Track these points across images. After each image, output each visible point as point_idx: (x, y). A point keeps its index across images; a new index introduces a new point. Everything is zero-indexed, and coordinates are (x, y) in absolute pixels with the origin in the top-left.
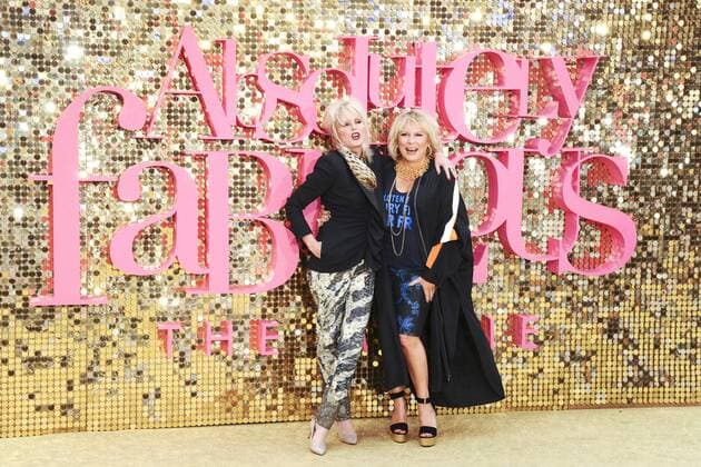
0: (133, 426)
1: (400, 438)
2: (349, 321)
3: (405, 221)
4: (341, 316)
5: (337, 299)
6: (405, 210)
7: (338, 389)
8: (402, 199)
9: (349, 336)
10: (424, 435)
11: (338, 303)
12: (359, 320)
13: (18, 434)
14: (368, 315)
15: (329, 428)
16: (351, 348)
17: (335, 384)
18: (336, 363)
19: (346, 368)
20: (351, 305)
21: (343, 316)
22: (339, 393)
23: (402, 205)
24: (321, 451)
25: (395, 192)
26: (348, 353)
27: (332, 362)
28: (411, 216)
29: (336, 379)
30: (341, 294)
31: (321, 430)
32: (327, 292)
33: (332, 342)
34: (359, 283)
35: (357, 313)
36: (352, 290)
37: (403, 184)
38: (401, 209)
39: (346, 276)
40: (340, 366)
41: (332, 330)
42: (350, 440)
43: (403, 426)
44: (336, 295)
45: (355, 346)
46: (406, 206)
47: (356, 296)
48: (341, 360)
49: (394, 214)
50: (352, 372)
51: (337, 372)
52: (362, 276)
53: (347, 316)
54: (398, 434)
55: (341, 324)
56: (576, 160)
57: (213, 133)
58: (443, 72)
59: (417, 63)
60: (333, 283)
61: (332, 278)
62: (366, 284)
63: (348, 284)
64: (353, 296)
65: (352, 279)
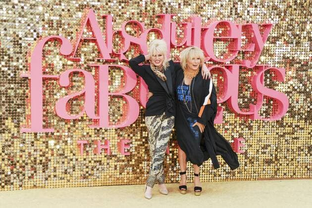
0: (66, 186)
1: (183, 192)
2: (159, 140)
3: (189, 98)
5: (155, 130)
6: (189, 93)
7: (155, 169)
8: (187, 88)
9: (159, 146)
10: (196, 191)
11: (156, 131)
12: (164, 140)
13: (15, 189)
14: (168, 138)
15: (152, 187)
16: (159, 151)
17: (153, 167)
19: (158, 160)
20: (161, 133)
22: (155, 171)
23: (188, 90)
24: (149, 197)
25: (184, 85)
26: (158, 154)
28: (191, 95)
29: (154, 165)
30: (156, 128)
31: (149, 188)
32: (151, 127)
34: (165, 123)
35: (163, 136)
37: (187, 81)
38: (187, 93)
39: (158, 119)
40: (155, 159)
42: (165, 193)
43: (185, 187)
44: (154, 128)
45: (161, 151)
47: (163, 129)
48: (156, 156)
49: (184, 95)
50: (161, 162)
51: (154, 162)
52: (166, 120)
53: (159, 137)
54: (183, 190)
56: (262, 70)
57: (102, 57)
58: (204, 31)
59: (192, 26)
60: (152, 123)
61: (152, 120)
62: (168, 124)
63: (160, 123)
64: (162, 128)
65: (162, 121)
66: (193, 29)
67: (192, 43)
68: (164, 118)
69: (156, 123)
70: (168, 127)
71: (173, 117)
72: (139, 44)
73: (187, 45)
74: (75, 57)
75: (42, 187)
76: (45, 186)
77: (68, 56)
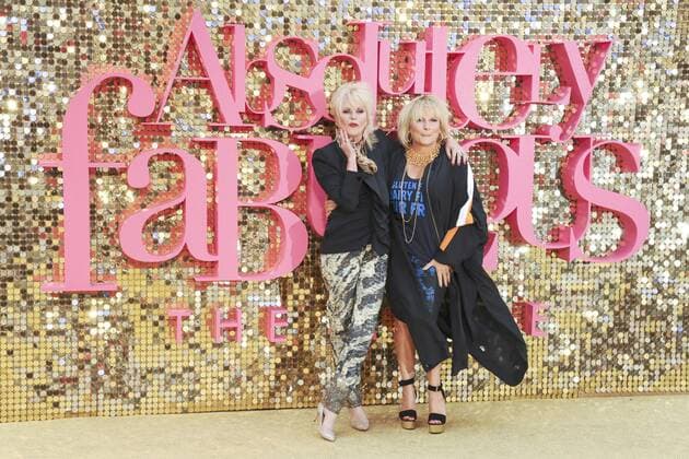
1: (409, 424)
2: (360, 308)
3: (418, 208)
4: (350, 302)
5: (345, 284)
6: (417, 197)
7: (348, 374)
8: (414, 186)
9: (361, 323)
10: (432, 422)
11: (347, 288)
12: (371, 307)
14: (380, 302)
16: (362, 334)
17: (345, 370)
18: (347, 349)
19: (358, 354)
20: (362, 292)
21: (354, 302)
22: (350, 378)
23: (415, 191)
24: (331, 437)
25: (408, 179)
26: (359, 340)
27: (342, 348)
28: (424, 203)
29: (347, 365)
30: (349, 280)
31: (331, 416)
32: (335, 278)
33: (342, 328)
34: (369, 270)
35: (368, 300)
36: (362, 276)
37: (414, 170)
38: (413, 196)
39: (354, 262)
40: (351, 352)
41: (342, 316)
42: (361, 427)
43: (412, 413)
44: (344, 281)
45: (366, 334)
46: (418, 193)
47: (367, 282)
48: (352, 346)
49: (407, 201)
50: (363, 359)
51: (348, 358)
52: (372, 263)
53: (359, 302)
54: (407, 420)
55: (352, 311)
56: (588, 147)
57: (223, 120)
58: (453, 58)
59: (428, 48)
60: (340, 269)
61: (339, 263)
62: (376, 270)
63: (357, 270)
64: (364, 282)
65: (361, 265)
66: (429, 56)
67: (428, 88)
68: (368, 258)
69: (348, 268)
70: (376, 279)
71: (386, 257)
72: (307, 90)
73: (416, 92)
74: (161, 120)
75: (90, 414)
76: (97, 411)
77: (145, 118)
